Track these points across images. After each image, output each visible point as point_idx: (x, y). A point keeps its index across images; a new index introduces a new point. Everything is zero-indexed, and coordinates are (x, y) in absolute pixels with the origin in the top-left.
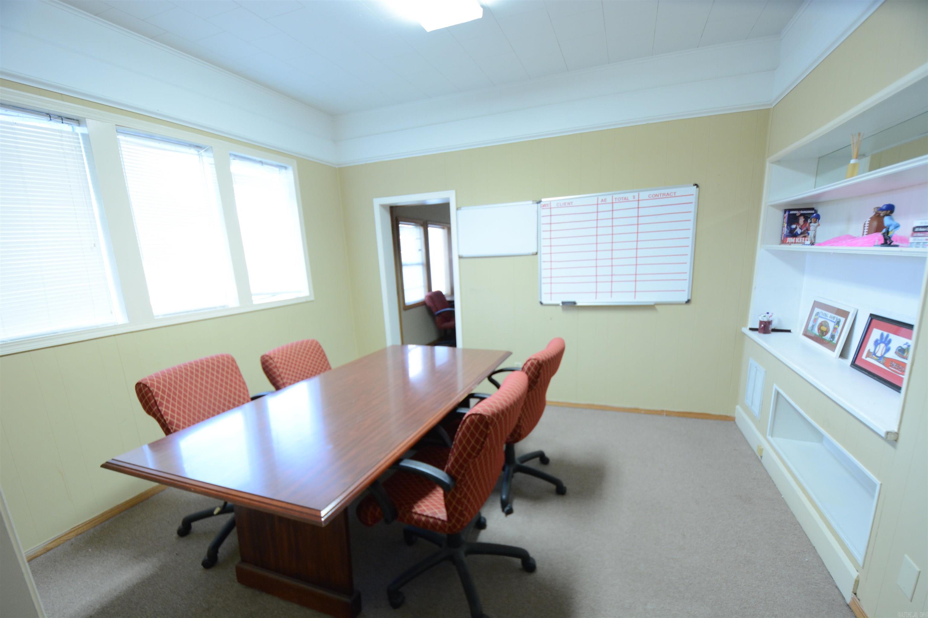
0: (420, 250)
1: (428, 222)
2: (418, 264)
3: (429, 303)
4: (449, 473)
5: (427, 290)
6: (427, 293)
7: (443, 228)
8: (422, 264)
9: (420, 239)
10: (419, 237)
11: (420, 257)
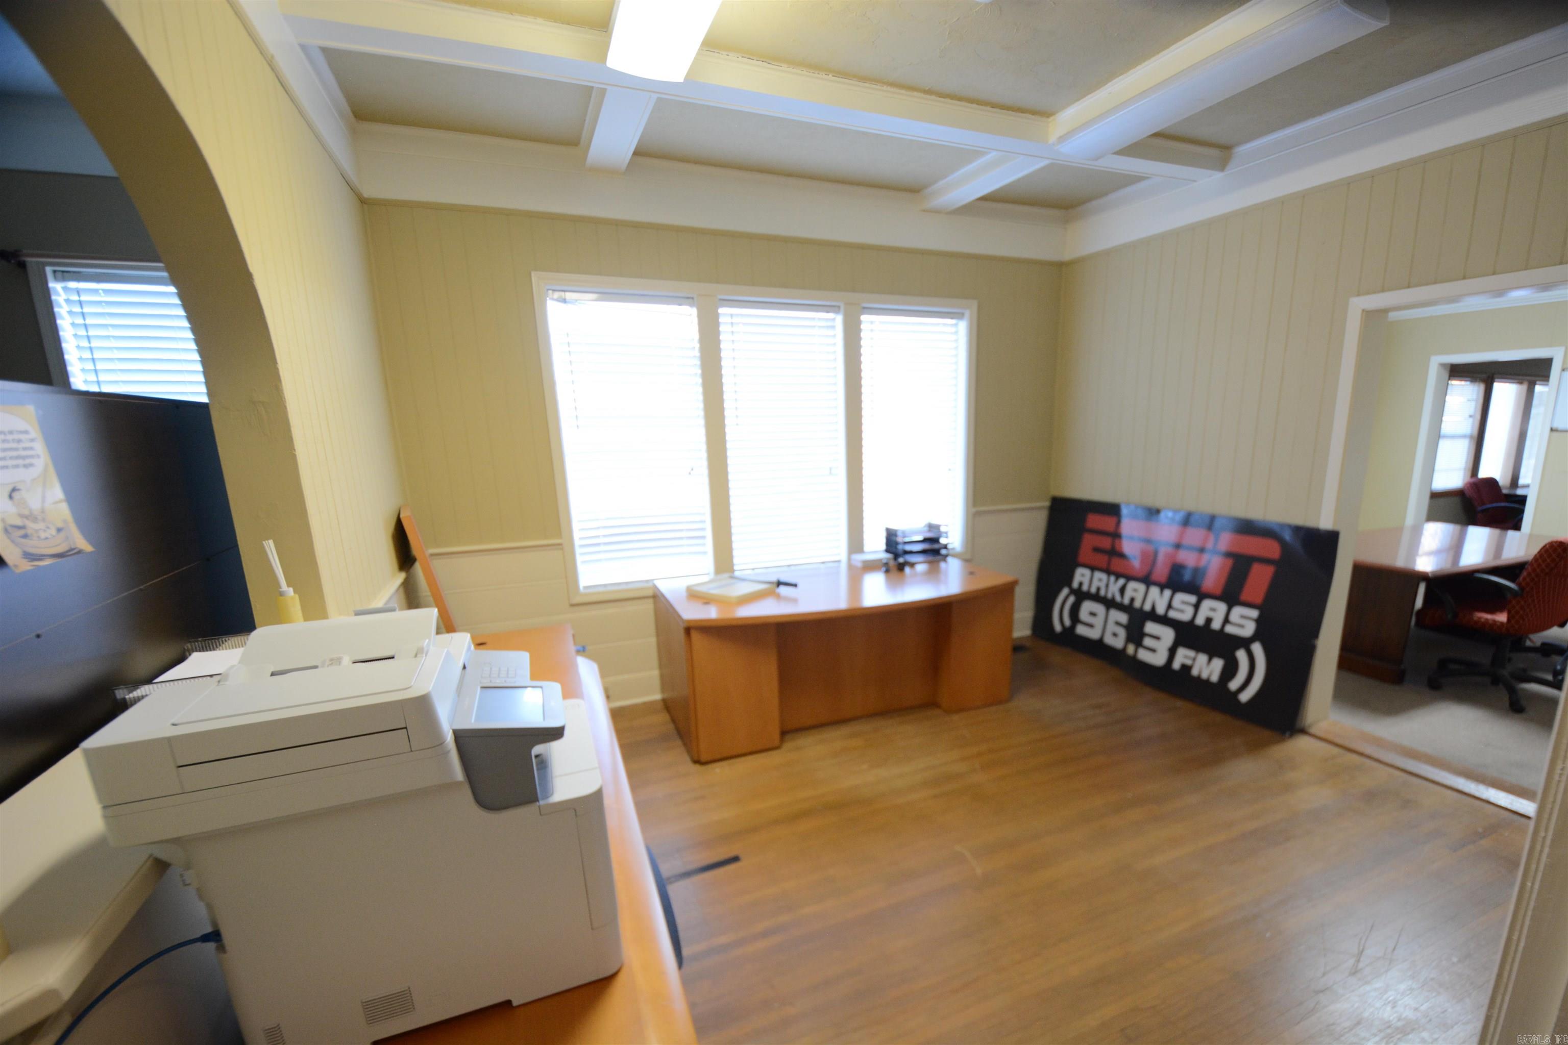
0: (1471, 416)
1: (1495, 376)
2: (1464, 436)
3: (1468, 493)
4: (1519, 585)
5: (1469, 474)
6: (1468, 479)
7: (1521, 383)
8: (1471, 437)
9: (1477, 400)
10: (1475, 397)
11: (1468, 426)
